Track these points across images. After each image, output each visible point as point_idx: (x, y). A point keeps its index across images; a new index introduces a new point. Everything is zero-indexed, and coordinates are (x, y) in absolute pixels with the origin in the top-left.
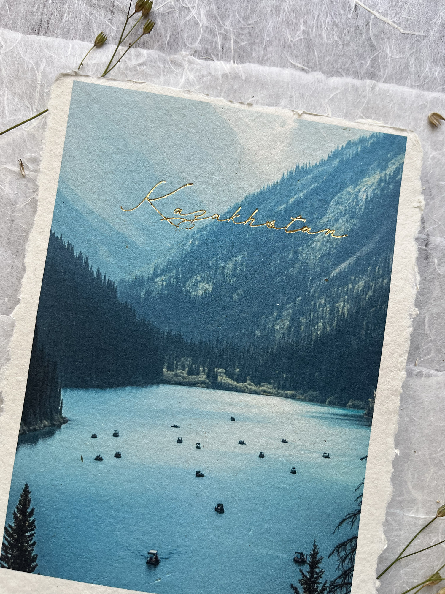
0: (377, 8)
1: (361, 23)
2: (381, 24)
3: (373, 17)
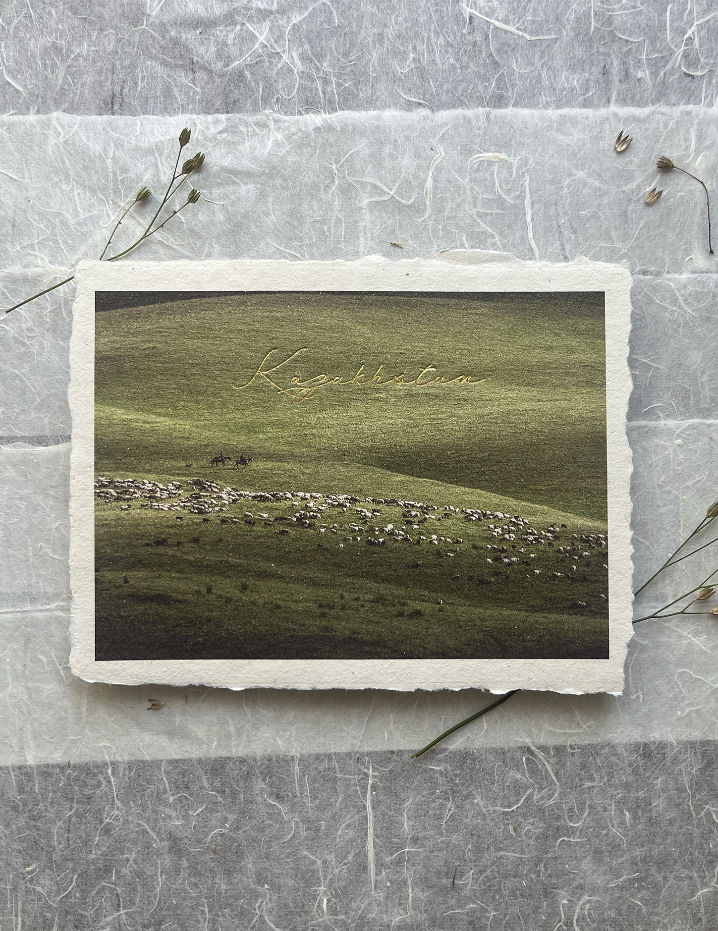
0: (496, 14)
1: (478, 37)
2: (503, 34)
3: (492, 27)
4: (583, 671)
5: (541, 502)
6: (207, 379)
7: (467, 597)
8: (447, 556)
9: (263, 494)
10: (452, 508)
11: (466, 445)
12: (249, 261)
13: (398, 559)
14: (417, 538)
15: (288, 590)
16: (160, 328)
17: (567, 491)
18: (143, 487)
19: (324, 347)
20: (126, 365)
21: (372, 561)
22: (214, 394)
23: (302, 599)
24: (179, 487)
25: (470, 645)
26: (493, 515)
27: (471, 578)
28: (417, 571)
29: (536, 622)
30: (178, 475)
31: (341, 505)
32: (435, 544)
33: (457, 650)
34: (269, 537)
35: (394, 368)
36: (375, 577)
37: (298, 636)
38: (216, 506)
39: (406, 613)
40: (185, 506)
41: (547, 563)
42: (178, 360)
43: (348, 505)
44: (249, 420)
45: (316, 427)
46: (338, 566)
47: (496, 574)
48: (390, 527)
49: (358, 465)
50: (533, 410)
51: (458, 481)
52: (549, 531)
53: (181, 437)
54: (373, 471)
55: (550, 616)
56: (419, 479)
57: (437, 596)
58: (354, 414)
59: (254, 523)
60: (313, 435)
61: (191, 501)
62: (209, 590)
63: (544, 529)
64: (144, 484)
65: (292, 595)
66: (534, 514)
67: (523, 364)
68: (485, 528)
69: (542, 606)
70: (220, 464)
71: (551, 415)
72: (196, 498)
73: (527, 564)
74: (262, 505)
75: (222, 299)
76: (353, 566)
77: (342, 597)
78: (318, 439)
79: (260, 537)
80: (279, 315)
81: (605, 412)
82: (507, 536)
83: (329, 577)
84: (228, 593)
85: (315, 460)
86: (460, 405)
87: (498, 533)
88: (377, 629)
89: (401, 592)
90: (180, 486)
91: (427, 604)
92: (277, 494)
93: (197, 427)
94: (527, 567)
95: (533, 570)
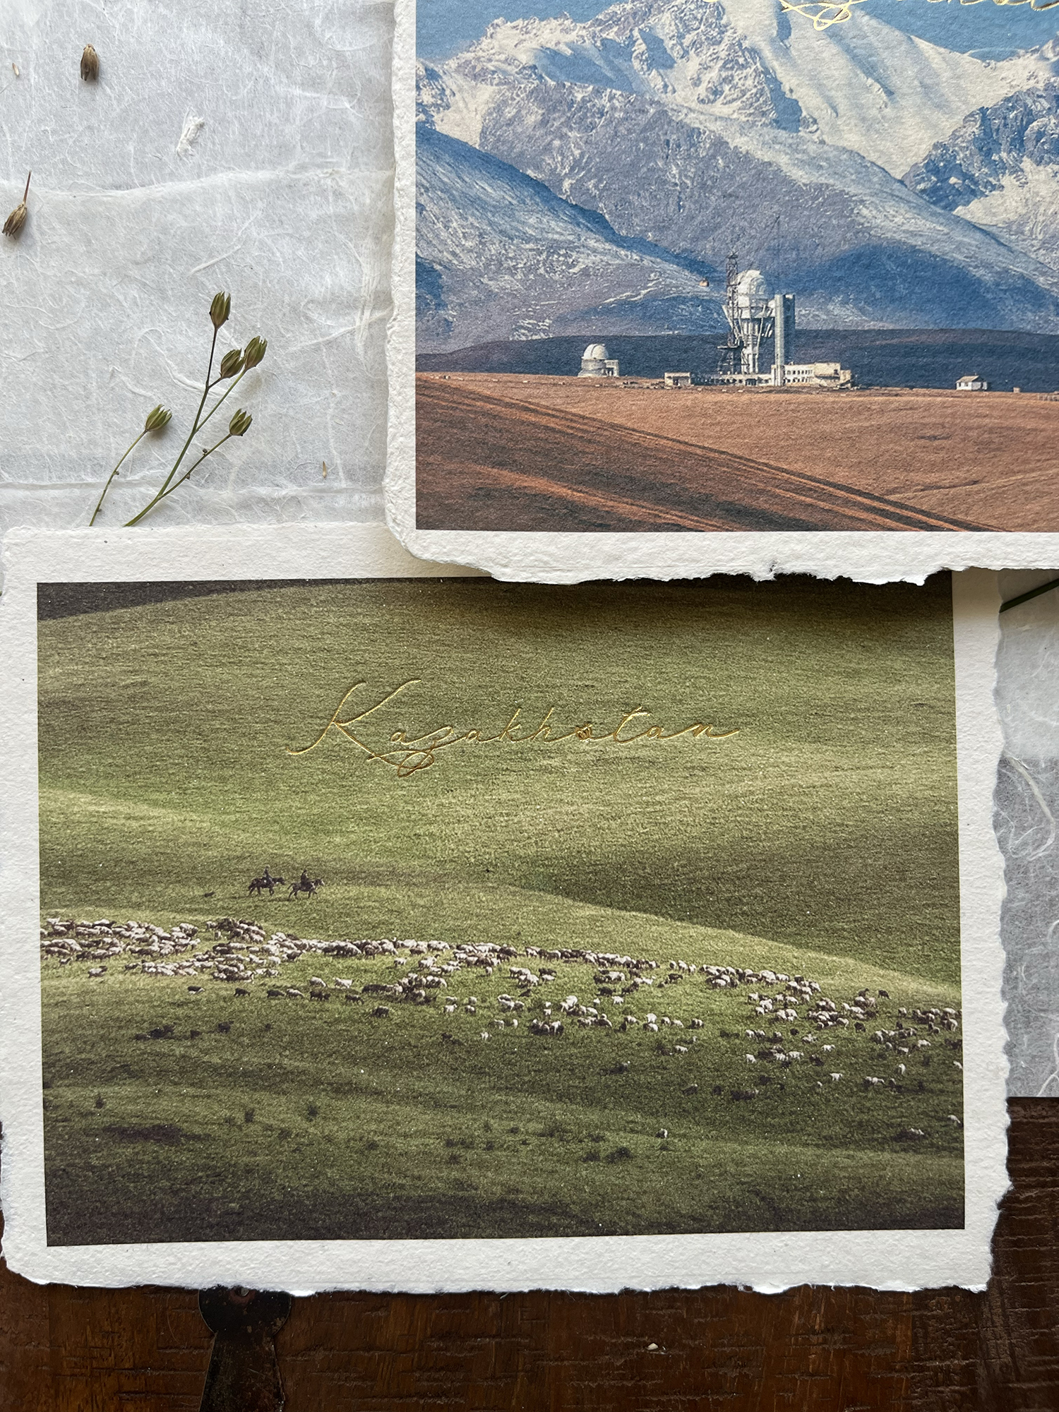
4: (918, 1251)
5: (844, 952)
6: (240, 737)
7: (711, 1123)
8: (675, 1050)
9: (343, 944)
10: (683, 964)
11: (708, 849)
12: (312, 525)
13: (588, 1057)
14: (620, 1019)
15: (390, 1116)
16: (154, 647)
17: (889, 931)
18: (128, 934)
19: (449, 677)
20: (94, 715)
21: (539, 1062)
22: (252, 766)
23: (416, 1132)
24: (191, 935)
25: (717, 1208)
26: (756, 976)
27: (718, 1090)
28: (621, 1079)
29: (835, 1165)
30: (190, 911)
31: (481, 962)
32: (653, 1030)
33: (694, 1219)
34: (354, 1021)
35: (575, 713)
36: (546, 1091)
37: (409, 1198)
38: (259, 966)
39: (602, 1155)
40: (203, 967)
41: (854, 1060)
42: (189, 704)
43: (495, 961)
44: (315, 811)
45: (435, 822)
46: (479, 1072)
47: (763, 1081)
48: (572, 1000)
49: (512, 888)
50: (826, 785)
51: (692, 915)
52: (857, 1004)
53: (194, 844)
54: (539, 899)
55: (860, 1154)
56: (623, 913)
57: (658, 1122)
58: (504, 796)
59: (327, 997)
60: (431, 835)
61: (213, 958)
62: (249, 1117)
63: (847, 1000)
64: (129, 929)
65: (398, 1124)
66: (830, 973)
67: (807, 703)
68: (742, 999)
69: (844, 1136)
70: (265, 891)
71: (858, 794)
72: (223, 952)
73: (818, 1062)
74: (341, 964)
75: (266, 593)
76: (505, 1072)
77: (487, 1127)
78: (439, 843)
79: (338, 1021)
80: (367, 621)
81: (955, 787)
82: (782, 1013)
83: (463, 1092)
84: (283, 1121)
85: (435, 880)
86: (695, 779)
87: (766, 1008)
88: (550, 1184)
89: (594, 1116)
90: (194, 932)
91: (640, 1137)
92: (367, 943)
93: (223, 824)
94: (818, 1069)
95: (828, 1074)
